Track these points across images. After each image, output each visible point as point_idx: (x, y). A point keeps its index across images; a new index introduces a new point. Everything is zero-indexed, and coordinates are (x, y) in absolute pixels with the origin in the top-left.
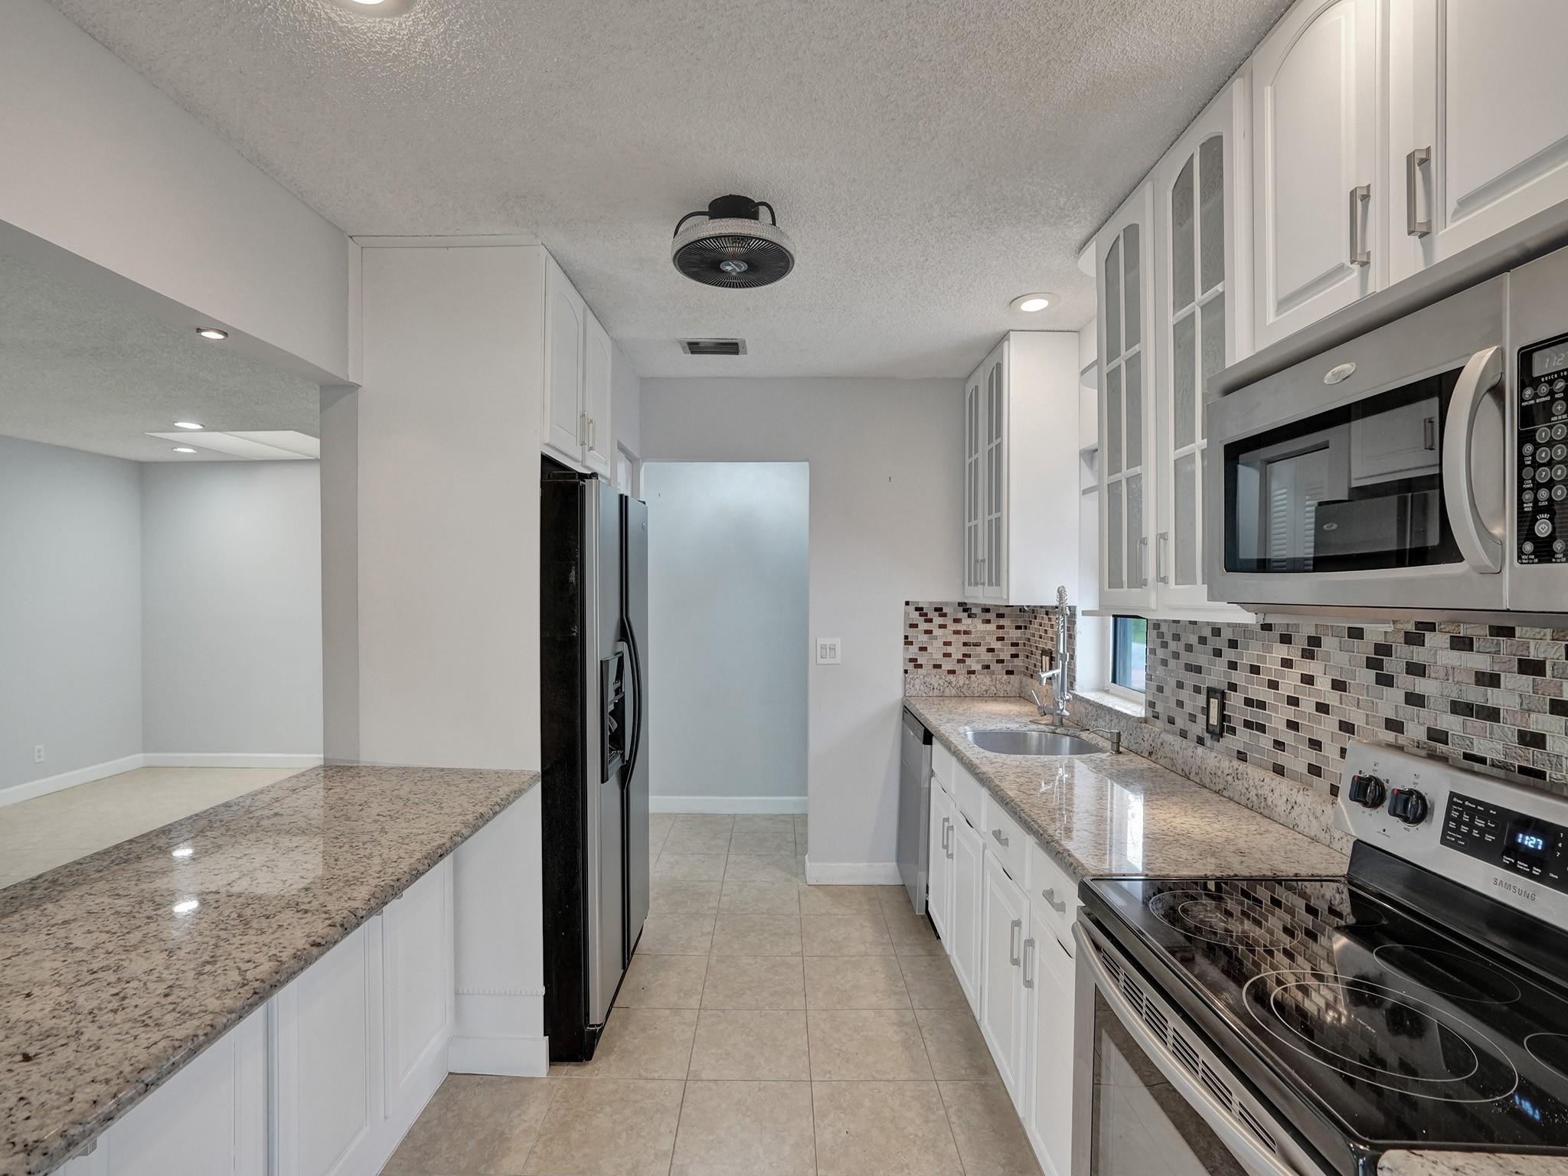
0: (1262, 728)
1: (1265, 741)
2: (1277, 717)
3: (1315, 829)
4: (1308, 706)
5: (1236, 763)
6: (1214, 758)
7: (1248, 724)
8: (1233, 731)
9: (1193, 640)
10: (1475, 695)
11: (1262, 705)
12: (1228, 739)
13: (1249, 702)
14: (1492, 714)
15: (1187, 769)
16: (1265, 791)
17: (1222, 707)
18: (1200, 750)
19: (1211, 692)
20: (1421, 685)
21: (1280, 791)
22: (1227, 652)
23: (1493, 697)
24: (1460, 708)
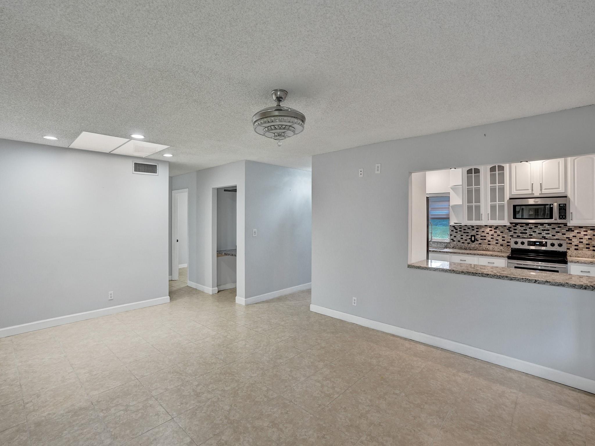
0: (485, 239)
1: (486, 241)
2: (489, 238)
3: (498, 250)
4: (495, 235)
5: (480, 245)
6: (473, 245)
7: (481, 239)
8: (478, 241)
9: (466, 228)
10: (524, 232)
11: (485, 236)
12: (476, 242)
13: (481, 236)
14: (526, 233)
15: (466, 248)
16: (487, 247)
17: (475, 238)
18: (469, 245)
19: (472, 236)
20: (516, 231)
21: (491, 247)
22: (476, 230)
23: (526, 232)
24: (521, 233)
